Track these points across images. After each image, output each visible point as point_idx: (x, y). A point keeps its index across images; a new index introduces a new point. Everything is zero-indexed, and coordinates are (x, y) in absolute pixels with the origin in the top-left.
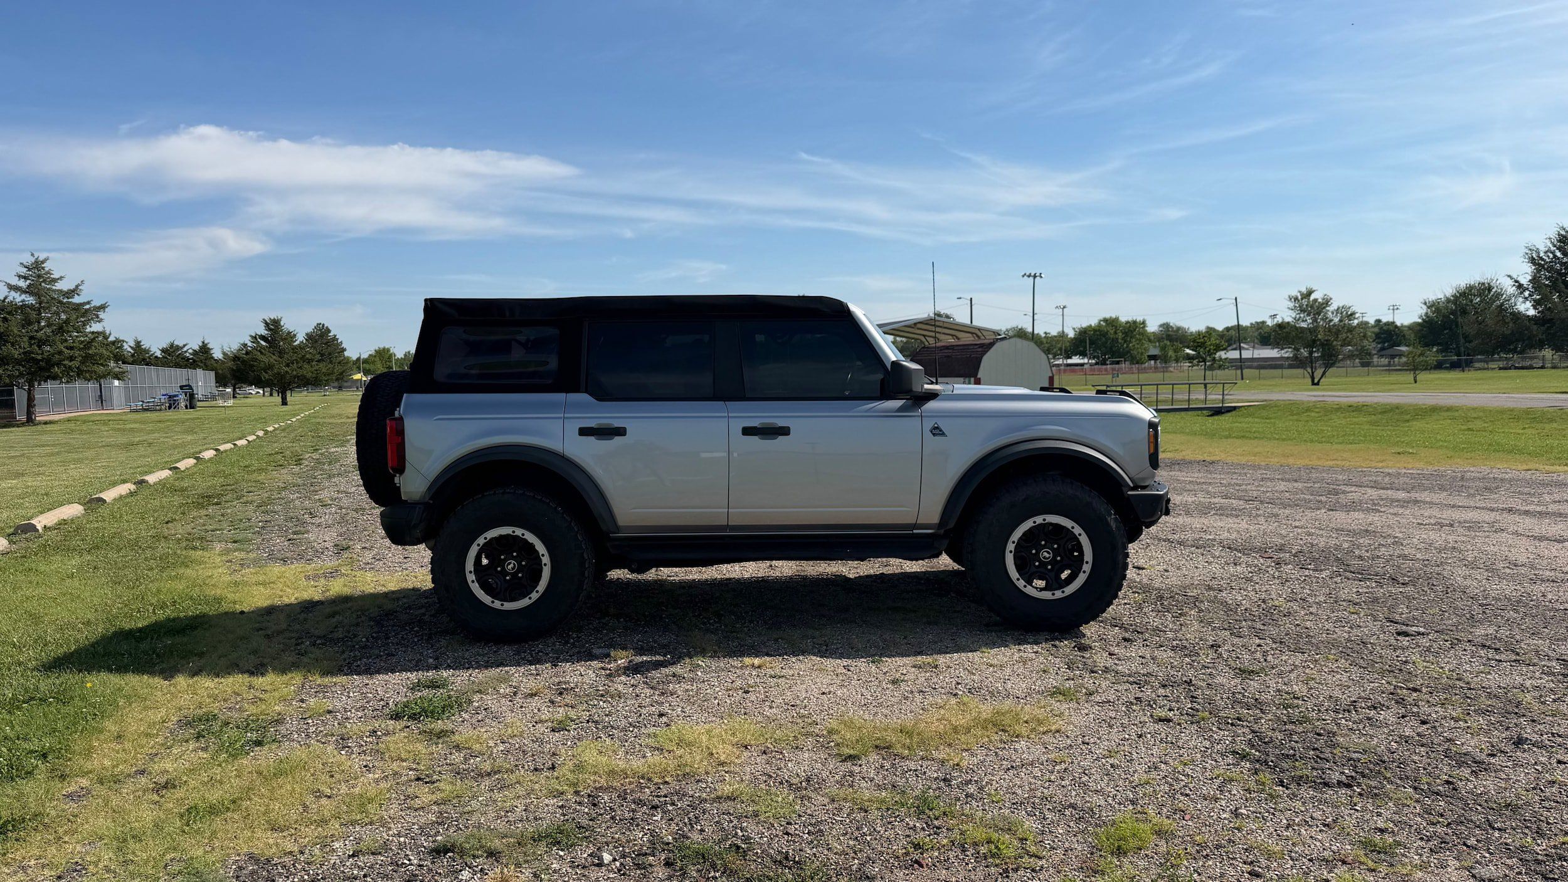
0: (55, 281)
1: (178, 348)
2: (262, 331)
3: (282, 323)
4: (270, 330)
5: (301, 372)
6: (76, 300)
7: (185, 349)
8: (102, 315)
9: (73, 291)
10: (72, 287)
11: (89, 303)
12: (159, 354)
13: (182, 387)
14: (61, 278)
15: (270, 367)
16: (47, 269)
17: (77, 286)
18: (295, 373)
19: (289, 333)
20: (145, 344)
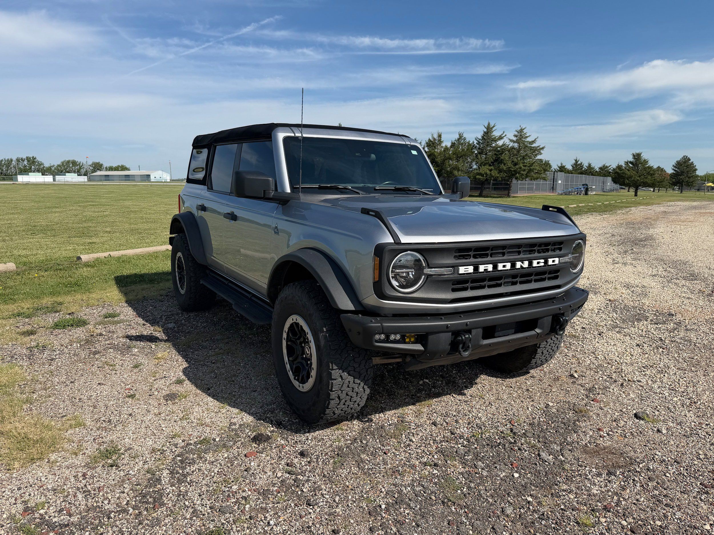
0: (527, 137)
1: (607, 167)
2: (631, 159)
3: (642, 156)
4: (635, 159)
5: (645, 180)
6: (534, 145)
7: (610, 168)
8: (542, 151)
9: (533, 141)
10: (533, 140)
11: (539, 146)
12: (598, 170)
13: (583, 185)
14: (529, 136)
15: (631, 177)
16: (525, 132)
17: (535, 139)
18: (642, 180)
19: (645, 160)
20: (593, 165)
